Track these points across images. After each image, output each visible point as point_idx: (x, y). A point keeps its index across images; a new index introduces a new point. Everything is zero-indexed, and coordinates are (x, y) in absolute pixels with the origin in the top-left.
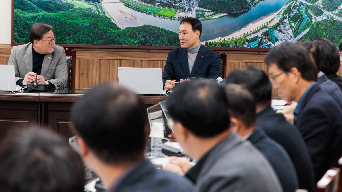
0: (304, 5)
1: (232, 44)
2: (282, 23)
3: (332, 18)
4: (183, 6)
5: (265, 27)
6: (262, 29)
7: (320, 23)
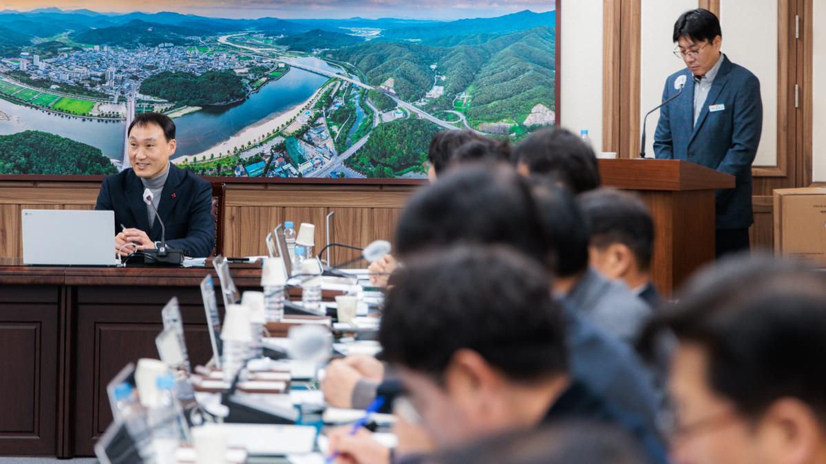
0: (358, 90)
1: (211, 170)
2: (314, 126)
3: (414, 115)
4: (108, 92)
5: (278, 133)
6: (273, 138)
7: (389, 126)
